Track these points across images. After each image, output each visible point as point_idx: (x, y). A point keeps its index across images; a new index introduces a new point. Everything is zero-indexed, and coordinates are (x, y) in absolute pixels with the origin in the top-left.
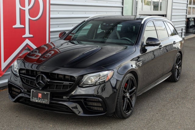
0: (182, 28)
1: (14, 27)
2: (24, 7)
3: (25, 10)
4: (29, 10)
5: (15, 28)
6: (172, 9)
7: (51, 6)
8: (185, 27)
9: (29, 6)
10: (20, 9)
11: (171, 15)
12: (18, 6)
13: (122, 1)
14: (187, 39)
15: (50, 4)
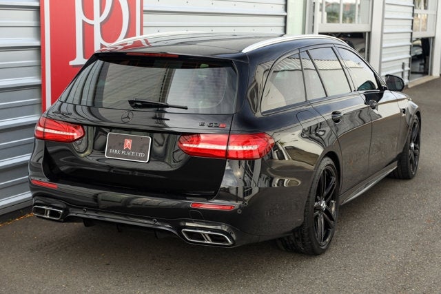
0: (404, 61)
1: (72, 63)
2: (92, 18)
3: (93, 25)
4: (102, 24)
5: (74, 66)
6: (383, 19)
7: (145, 16)
8: (408, 60)
9: (101, 15)
10: (83, 22)
11: (382, 33)
12: (80, 17)
13: (284, 3)
14: (412, 88)
15: (143, 12)
